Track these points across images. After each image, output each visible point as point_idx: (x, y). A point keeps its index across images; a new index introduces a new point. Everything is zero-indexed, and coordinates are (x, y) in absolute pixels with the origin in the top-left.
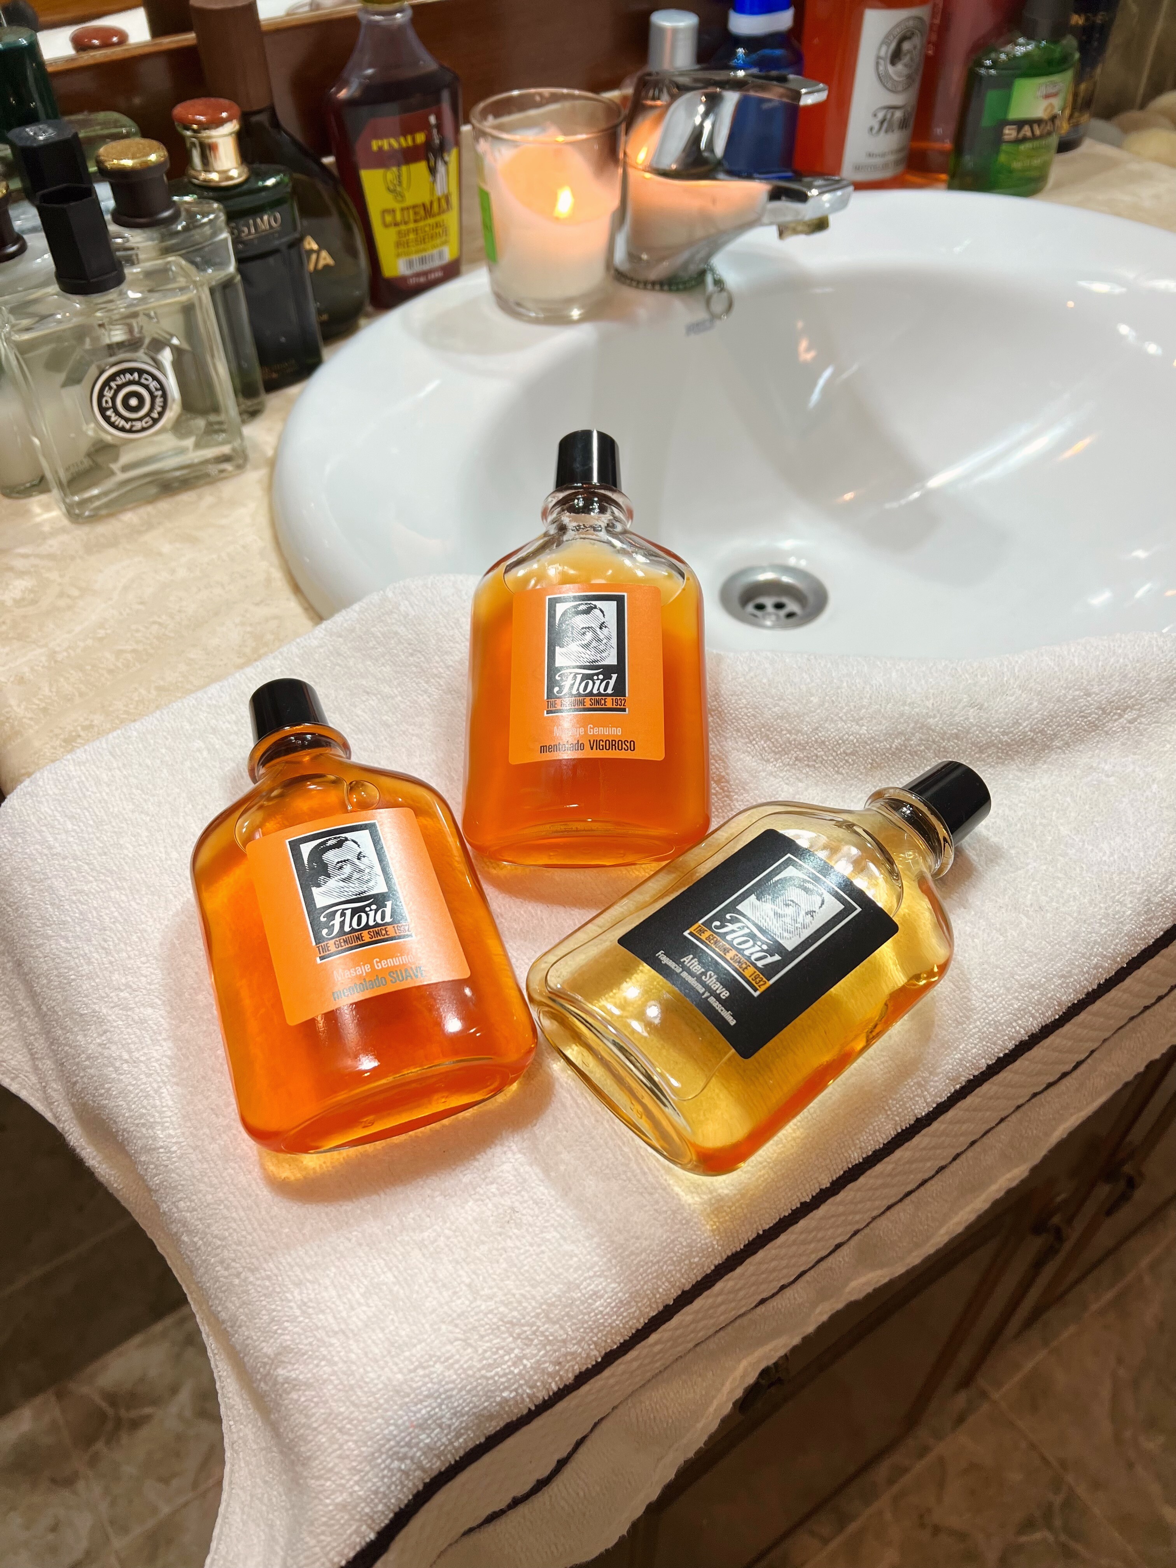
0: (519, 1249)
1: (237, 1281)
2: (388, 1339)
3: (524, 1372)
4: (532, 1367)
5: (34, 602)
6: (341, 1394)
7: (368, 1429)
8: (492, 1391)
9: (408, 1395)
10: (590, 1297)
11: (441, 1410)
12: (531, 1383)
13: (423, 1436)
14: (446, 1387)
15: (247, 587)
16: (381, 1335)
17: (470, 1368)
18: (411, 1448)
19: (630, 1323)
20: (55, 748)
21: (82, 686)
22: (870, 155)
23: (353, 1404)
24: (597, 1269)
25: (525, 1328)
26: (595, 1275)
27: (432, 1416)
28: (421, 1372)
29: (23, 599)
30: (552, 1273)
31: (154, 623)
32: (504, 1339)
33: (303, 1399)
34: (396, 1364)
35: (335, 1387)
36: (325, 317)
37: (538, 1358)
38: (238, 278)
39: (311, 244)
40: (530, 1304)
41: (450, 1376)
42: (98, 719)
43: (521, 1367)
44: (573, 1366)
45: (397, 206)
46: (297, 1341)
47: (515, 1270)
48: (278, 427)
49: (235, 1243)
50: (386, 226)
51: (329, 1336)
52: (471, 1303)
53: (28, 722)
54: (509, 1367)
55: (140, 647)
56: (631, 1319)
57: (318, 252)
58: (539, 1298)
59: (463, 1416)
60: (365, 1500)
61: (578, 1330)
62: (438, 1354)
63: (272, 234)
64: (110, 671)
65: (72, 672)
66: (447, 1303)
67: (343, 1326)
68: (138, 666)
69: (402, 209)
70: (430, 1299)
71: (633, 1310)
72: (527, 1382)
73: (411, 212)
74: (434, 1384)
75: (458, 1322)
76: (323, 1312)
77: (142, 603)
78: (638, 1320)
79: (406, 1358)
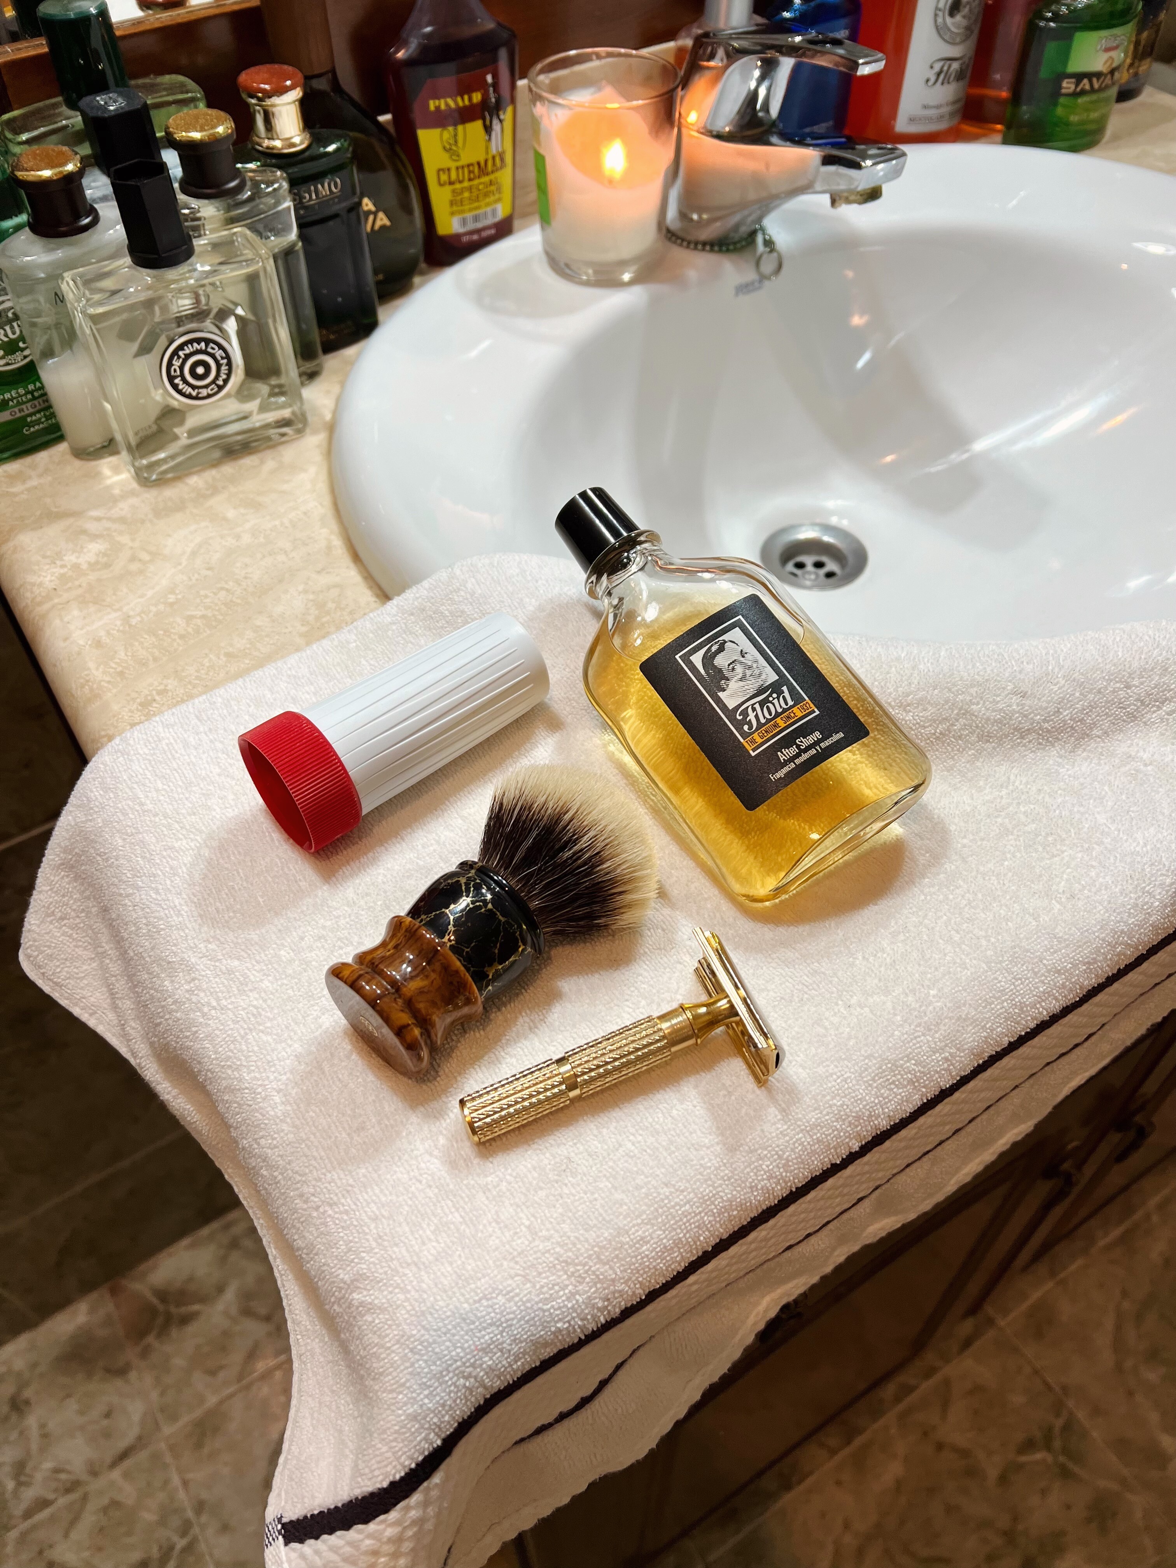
0: (574, 1195)
1: (315, 1214)
2: (455, 1272)
3: (576, 1306)
4: (583, 1302)
5: (107, 566)
6: (413, 1318)
7: (437, 1350)
8: (548, 1322)
9: (474, 1323)
10: (638, 1242)
11: (502, 1336)
12: (582, 1316)
13: (486, 1359)
14: (507, 1317)
15: (309, 554)
16: (449, 1269)
17: (528, 1301)
18: (475, 1368)
19: (672, 1266)
20: (132, 712)
21: (155, 650)
22: (925, 107)
23: (423, 1327)
24: (644, 1217)
25: (579, 1268)
26: (642, 1222)
27: (494, 1342)
28: (485, 1303)
29: (97, 562)
30: (604, 1219)
31: (222, 589)
32: (560, 1277)
33: (377, 1321)
34: (463, 1295)
35: (408, 1312)
36: (381, 277)
37: (589, 1294)
38: (300, 244)
39: (367, 204)
40: (583, 1246)
41: (510, 1308)
42: (172, 683)
43: (574, 1302)
44: (620, 1302)
45: (453, 165)
46: (373, 1270)
47: (570, 1214)
48: (336, 389)
49: (315, 1179)
50: (441, 185)
51: (403, 1267)
52: (530, 1243)
53: (106, 685)
54: (563, 1301)
55: (209, 613)
56: (673, 1262)
57: (375, 214)
58: (591, 1241)
59: (521, 1342)
60: (433, 1412)
61: (625, 1270)
62: (501, 1287)
63: (333, 199)
64: (182, 637)
65: (146, 636)
66: (508, 1242)
67: (415, 1259)
68: (209, 632)
69: (457, 168)
70: (493, 1238)
71: (675, 1255)
72: (578, 1315)
73: (466, 170)
74: (497, 1314)
75: (518, 1259)
76: (396, 1245)
77: (209, 569)
78: (679, 1264)
79: (472, 1290)
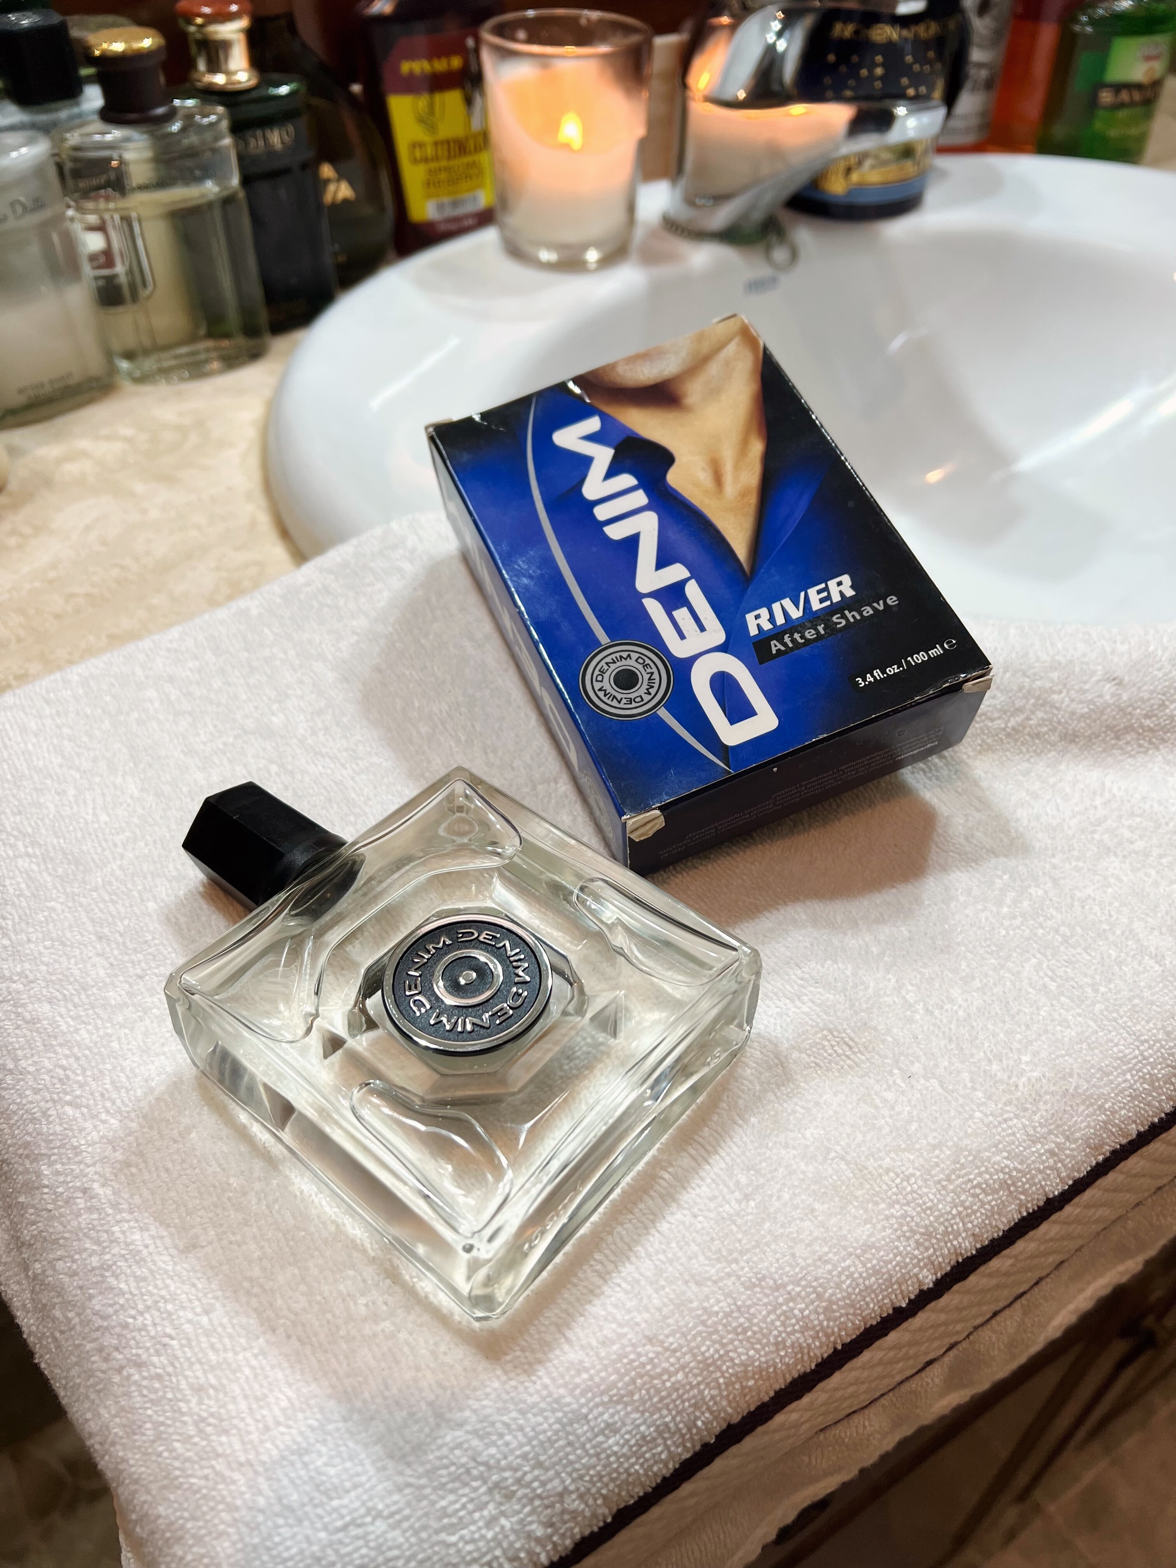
2: (311, 1479)
3: (500, 1536)
4: (512, 1530)
10: (602, 1432)
12: (510, 1553)
15: (227, 530)
16: (303, 1473)
17: (424, 1528)
19: (655, 1469)
28: (353, 1531)
31: (116, 565)
32: (475, 1489)
34: (320, 1518)
35: (233, 1544)
36: (342, 257)
37: (521, 1516)
39: (328, 171)
40: (515, 1437)
41: (394, 1539)
43: (497, 1529)
44: (572, 1529)
45: (429, 139)
46: (189, 1472)
50: (415, 161)
51: (232, 1469)
54: (480, 1528)
55: (95, 591)
56: (656, 1462)
57: (337, 183)
58: (528, 1429)
61: (581, 1478)
62: (380, 1506)
63: (284, 151)
67: (252, 1456)
68: (90, 611)
69: (434, 144)
71: (659, 1449)
72: (504, 1552)
73: (444, 147)
74: (372, 1549)
76: (226, 1432)
77: (104, 544)
78: (666, 1465)
79: (335, 1510)
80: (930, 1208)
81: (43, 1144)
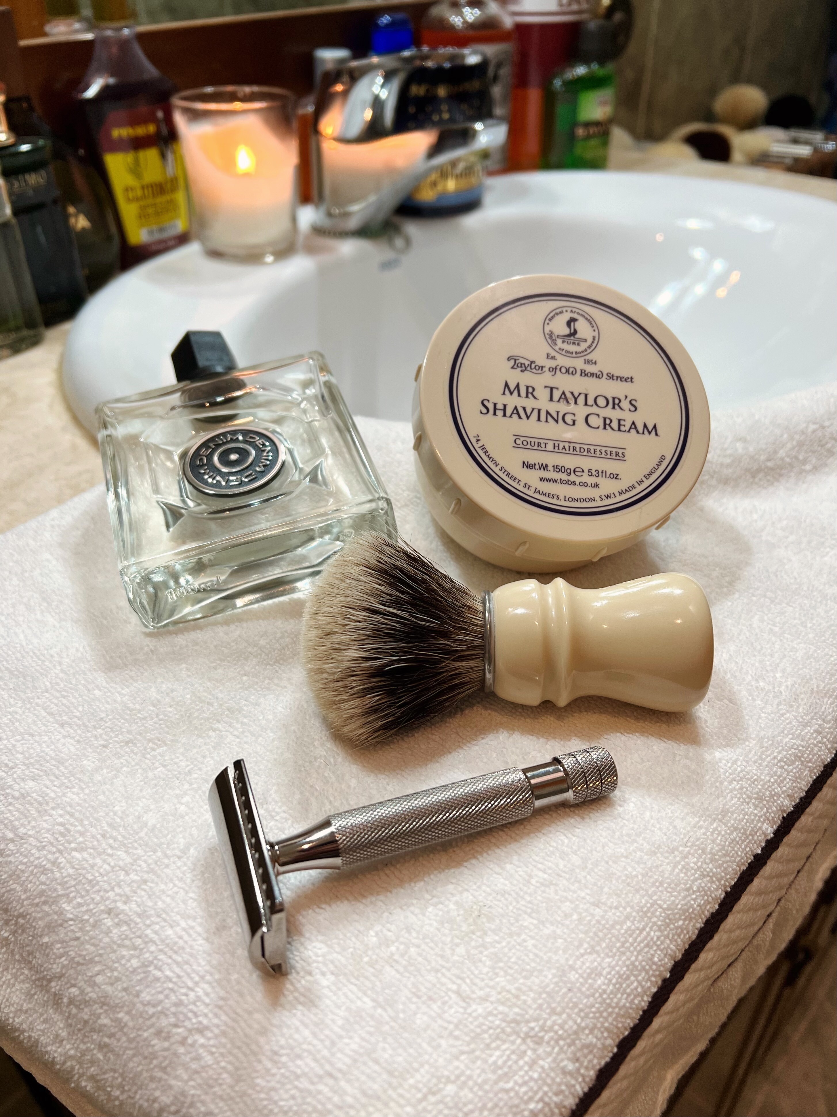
15: (55, 453)
36: (87, 271)
37: (554, 1057)
38: (15, 221)
39: (70, 208)
40: (529, 997)
41: (466, 1096)
45: (138, 184)
50: (129, 201)
51: (314, 1083)
54: (527, 1072)
57: (76, 216)
58: (535, 988)
63: (40, 190)
69: (142, 187)
73: (149, 189)
80: (755, 780)
81: (59, 887)
